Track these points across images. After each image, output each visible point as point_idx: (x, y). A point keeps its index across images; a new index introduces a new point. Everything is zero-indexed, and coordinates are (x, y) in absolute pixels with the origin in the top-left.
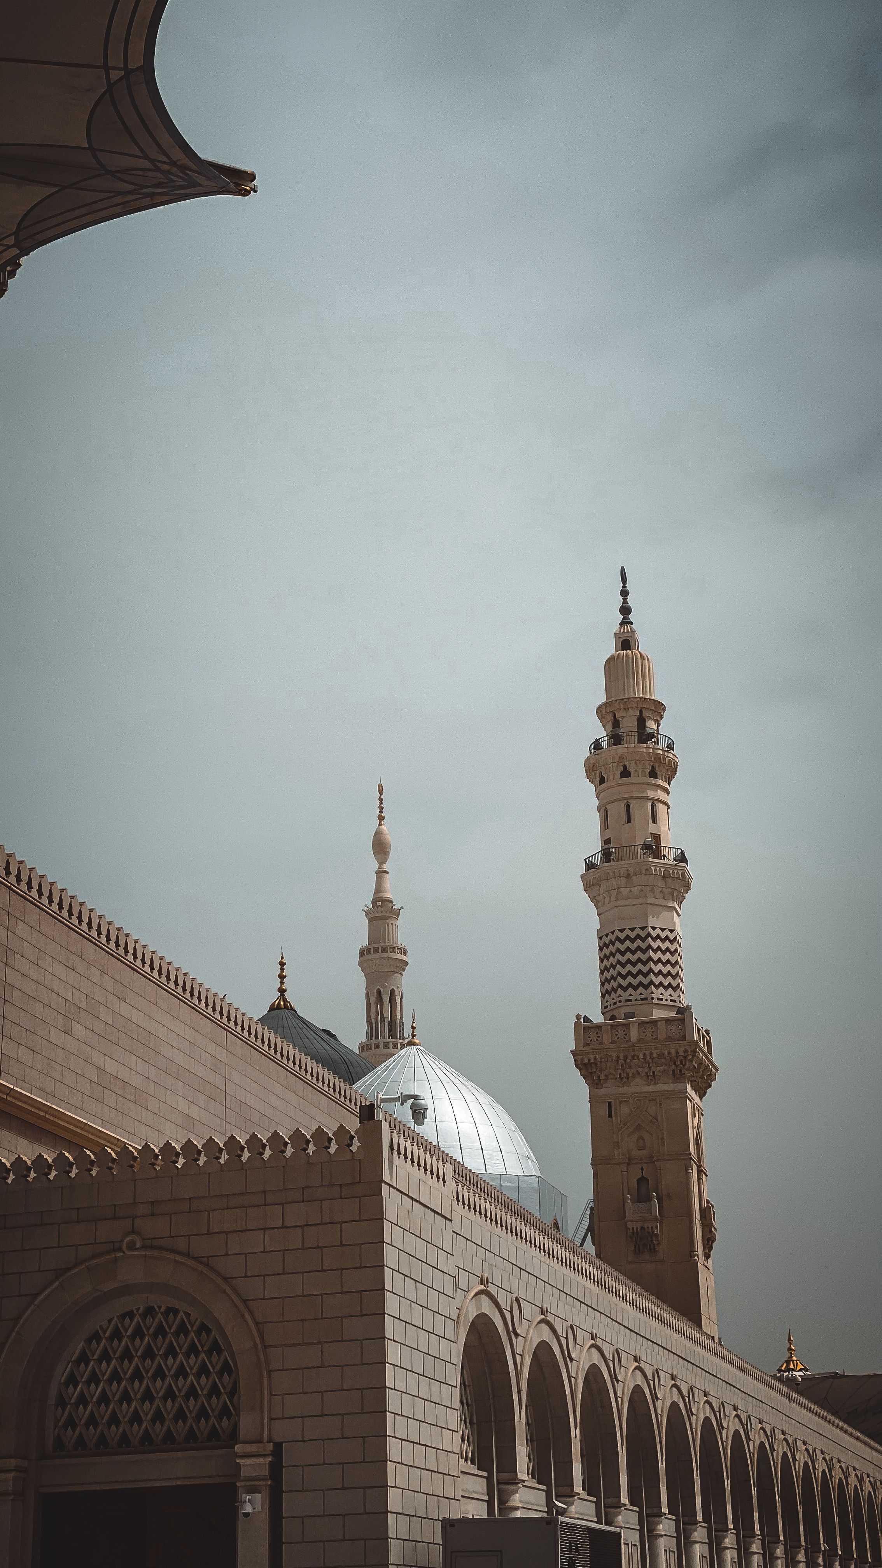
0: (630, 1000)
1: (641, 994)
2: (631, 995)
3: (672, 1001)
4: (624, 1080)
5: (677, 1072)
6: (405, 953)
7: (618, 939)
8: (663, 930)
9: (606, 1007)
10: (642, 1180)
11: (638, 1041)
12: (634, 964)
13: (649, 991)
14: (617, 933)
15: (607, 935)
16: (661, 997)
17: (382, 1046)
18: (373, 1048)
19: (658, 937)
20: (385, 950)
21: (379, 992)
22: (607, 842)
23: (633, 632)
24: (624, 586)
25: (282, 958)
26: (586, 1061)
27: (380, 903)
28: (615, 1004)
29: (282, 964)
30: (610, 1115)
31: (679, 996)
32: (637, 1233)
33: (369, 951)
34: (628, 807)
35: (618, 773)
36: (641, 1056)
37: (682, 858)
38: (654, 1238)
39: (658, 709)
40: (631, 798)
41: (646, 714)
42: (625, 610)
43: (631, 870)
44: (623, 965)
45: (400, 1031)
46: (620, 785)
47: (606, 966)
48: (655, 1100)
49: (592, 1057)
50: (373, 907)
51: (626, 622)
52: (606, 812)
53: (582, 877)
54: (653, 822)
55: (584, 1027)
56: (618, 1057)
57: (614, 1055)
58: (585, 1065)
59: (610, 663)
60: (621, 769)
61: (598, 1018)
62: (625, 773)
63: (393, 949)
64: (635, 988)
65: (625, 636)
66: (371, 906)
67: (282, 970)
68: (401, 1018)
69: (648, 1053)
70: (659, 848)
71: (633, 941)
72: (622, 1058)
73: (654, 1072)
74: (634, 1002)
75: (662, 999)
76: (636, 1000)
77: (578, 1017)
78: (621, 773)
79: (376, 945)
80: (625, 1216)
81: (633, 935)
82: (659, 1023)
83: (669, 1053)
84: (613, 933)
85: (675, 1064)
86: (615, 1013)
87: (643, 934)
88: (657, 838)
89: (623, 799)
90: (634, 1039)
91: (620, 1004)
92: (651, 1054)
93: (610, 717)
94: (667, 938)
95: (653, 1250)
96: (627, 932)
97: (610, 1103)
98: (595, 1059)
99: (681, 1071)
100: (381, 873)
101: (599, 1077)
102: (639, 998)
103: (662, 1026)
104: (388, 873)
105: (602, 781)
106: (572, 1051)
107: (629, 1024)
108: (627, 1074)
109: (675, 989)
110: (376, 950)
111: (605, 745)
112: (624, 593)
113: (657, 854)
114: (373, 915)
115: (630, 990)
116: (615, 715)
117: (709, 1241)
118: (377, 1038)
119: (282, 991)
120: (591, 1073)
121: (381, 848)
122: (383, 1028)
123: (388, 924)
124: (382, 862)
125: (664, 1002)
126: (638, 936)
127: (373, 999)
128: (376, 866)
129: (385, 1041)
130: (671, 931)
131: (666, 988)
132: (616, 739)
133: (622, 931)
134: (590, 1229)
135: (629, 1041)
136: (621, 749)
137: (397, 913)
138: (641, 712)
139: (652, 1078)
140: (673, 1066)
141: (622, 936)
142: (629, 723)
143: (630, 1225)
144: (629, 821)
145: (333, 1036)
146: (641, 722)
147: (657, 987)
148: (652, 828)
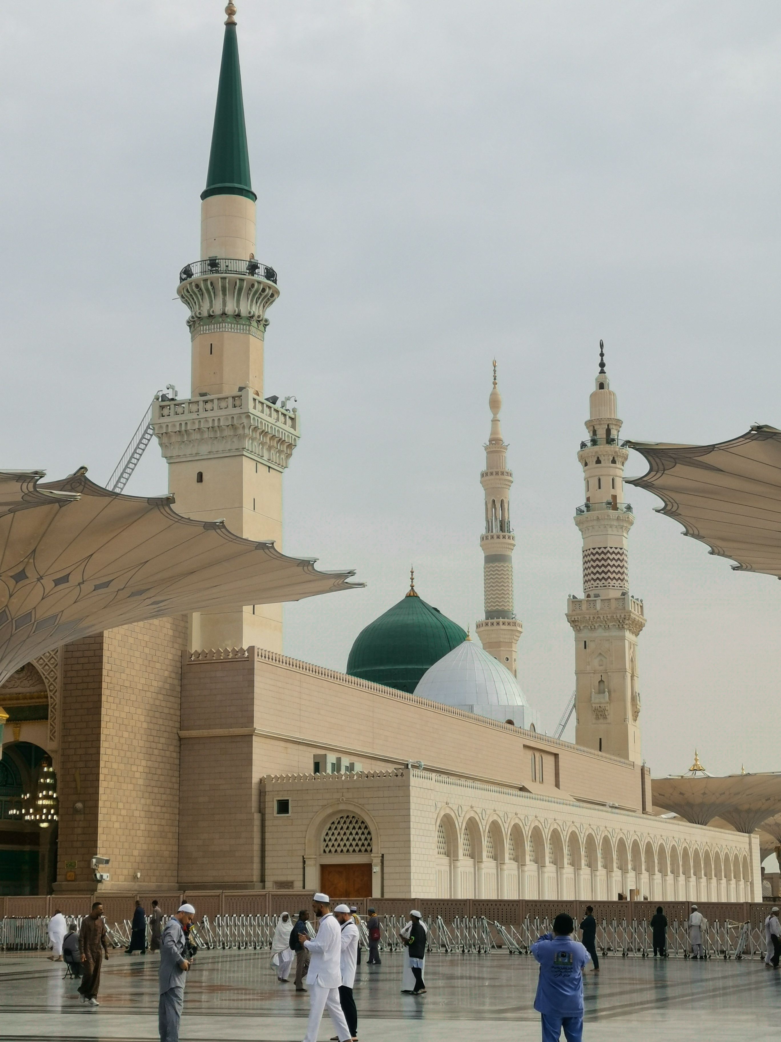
0: (597, 587)
1: (603, 584)
2: (598, 584)
3: (620, 587)
4: (593, 629)
5: (621, 626)
6: (511, 475)
7: (592, 553)
8: (616, 548)
9: (585, 589)
10: (601, 681)
11: (601, 609)
12: (600, 567)
13: (607, 582)
14: (592, 550)
15: (586, 550)
16: (614, 585)
17: (495, 537)
18: (489, 538)
19: (614, 552)
20: (497, 473)
21: (494, 501)
22: (588, 499)
23: (606, 378)
24: (602, 351)
25: (412, 569)
26: (573, 619)
27: (494, 442)
28: (590, 588)
29: (412, 572)
30: (585, 648)
31: (624, 584)
32: (597, 709)
33: (487, 474)
34: (599, 480)
35: (595, 461)
36: (602, 617)
37: (629, 508)
38: (606, 712)
39: (619, 423)
40: (602, 475)
41: (611, 427)
42: (602, 365)
43: (600, 516)
44: (594, 568)
45: (507, 527)
46: (595, 468)
47: (586, 567)
48: (609, 640)
49: (576, 617)
50: (490, 444)
51: (602, 372)
52: (588, 481)
53: (574, 518)
54: (613, 488)
55: (574, 601)
56: (590, 618)
57: (587, 617)
58: (573, 621)
59: (593, 396)
60: (596, 459)
61: (581, 595)
62: (598, 461)
63: (503, 473)
64: (600, 580)
65: (601, 381)
66: (488, 443)
67: (412, 575)
68: (509, 518)
69: (605, 616)
70: (616, 504)
71: (600, 554)
72: (591, 618)
73: (608, 626)
74: (599, 588)
75: (614, 586)
76: (601, 587)
77: (570, 596)
78: (596, 462)
79: (491, 471)
80: (591, 701)
81: (600, 551)
82: (611, 600)
83: (617, 616)
84: (589, 549)
85: (619, 622)
86: (590, 593)
87: (605, 551)
88: (614, 497)
89: (596, 476)
90: (598, 608)
91: (592, 589)
92: (607, 616)
93: (592, 428)
94: (619, 553)
95: (605, 718)
96: (597, 550)
97: (585, 642)
98: (578, 618)
99: (622, 625)
100: (495, 421)
101: (580, 628)
102: (602, 585)
103: (613, 601)
104: (499, 421)
105: (586, 464)
106: (566, 614)
107: (596, 600)
108: (595, 626)
109: (622, 580)
110: (492, 474)
111: (589, 444)
112: (602, 355)
113: (615, 508)
114: (489, 450)
115: (598, 581)
116: (594, 427)
117: (636, 714)
118: (492, 532)
119: (412, 587)
120: (576, 625)
121: (494, 404)
122: (496, 525)
123: (500, 456)
124: (495, 414)
125: (616, 588)
126: (603, 552)
127: (490, 505)
128: (491, 416)
129: (498, 534)
130: (621, 549)
131: (617, 580)
132: (594, 442)
133: (594, 549)
134: (574, 706)
135: (596, 609)
136: (596, 448)
137: (506, 448)
138: (608, 425)
139: (607, 628)
140: (619, 623)
141: (594, 552)
142: (601, 433)
143: (594, 706)
144: (600, 488)
145: (438, 611)
146: (608, 431)
147: (612, 580)
148: (613, 492)
